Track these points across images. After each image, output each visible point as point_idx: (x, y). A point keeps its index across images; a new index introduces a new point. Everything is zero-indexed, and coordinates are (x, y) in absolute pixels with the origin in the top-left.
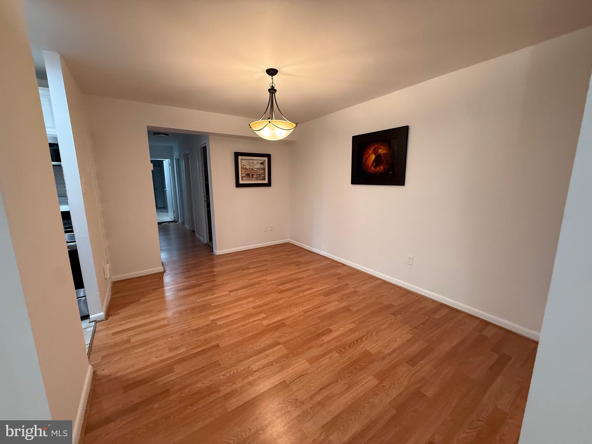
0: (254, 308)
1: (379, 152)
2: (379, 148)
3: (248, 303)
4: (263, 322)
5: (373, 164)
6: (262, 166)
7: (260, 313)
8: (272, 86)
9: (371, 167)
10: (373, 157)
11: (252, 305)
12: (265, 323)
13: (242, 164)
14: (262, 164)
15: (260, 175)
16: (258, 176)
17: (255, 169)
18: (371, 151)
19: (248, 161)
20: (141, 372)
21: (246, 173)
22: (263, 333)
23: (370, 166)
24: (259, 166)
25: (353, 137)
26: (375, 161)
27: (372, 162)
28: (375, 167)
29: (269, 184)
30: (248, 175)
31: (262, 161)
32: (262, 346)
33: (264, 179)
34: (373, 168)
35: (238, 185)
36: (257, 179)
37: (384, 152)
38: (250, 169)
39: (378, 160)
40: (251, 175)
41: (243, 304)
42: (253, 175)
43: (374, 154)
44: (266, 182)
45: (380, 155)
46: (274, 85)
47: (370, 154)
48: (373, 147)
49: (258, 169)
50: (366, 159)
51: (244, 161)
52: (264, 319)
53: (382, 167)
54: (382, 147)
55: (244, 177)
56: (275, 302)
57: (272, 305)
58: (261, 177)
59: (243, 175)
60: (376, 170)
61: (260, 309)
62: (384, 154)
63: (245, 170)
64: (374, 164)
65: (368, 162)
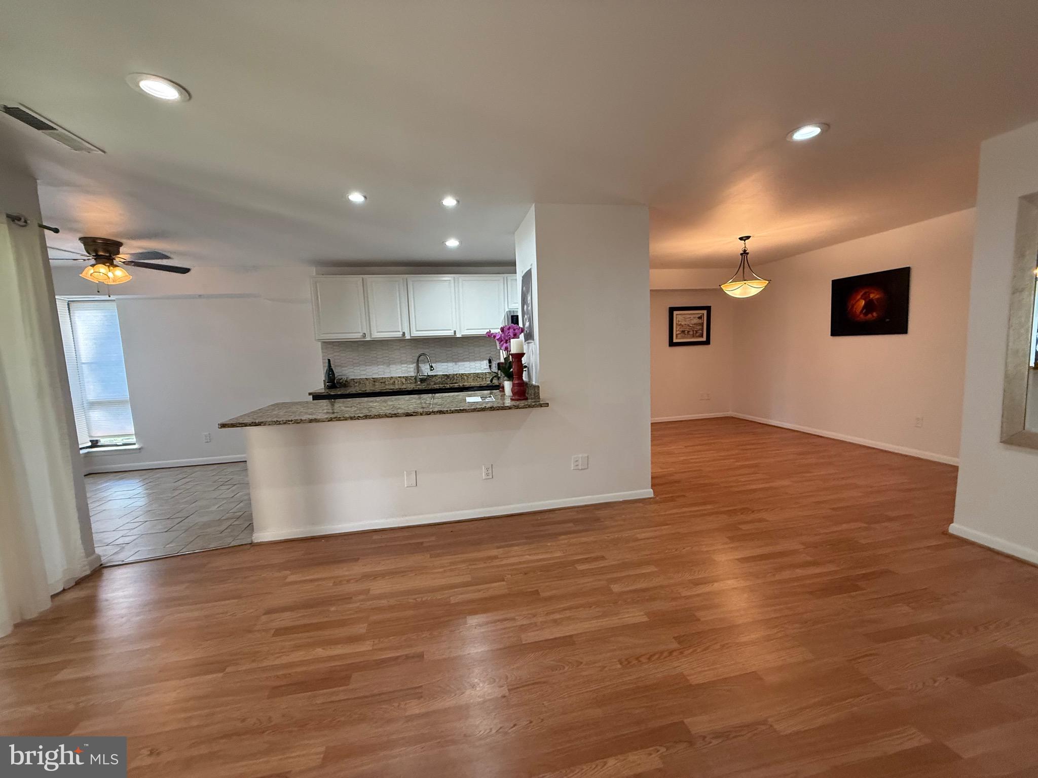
1: (871, 297)
2: (870, 293)
5: (862, 311)
6: (700, 321)
8: (745, 250)
9: (860, 315)
10: (863, 303)
13: (677, 320)
14: (700, 318)
15: (696, 332)
16: (695, 332)
17: (691, 325)
18: (859, 297)
19: (684, 316)
21: (681, 330)
23: (858, 314)
24: (696, 321)
25: (832, 281)
26: (865, 307)
27: (861, 309)
28: (866, 314)
29: (707, 342)
30: (683, 332)
31: (699, 316)
33: (702, 336)
34: (862, 316)
35: (672, 344)
36: (693, 336)
37: (877, 296)
38: (685, 324)
39: (870, 306)
40: (686, 332)
42: (688, 332)
43: (864, 299)
44: (704, 339)
45: (872, 300)
46: (746, 249)
47: (859, 300)
48: (861, 292)
49: (695, 324)
50: (853, 306)
51: (679, 316)
53: (875, 314)
54: (874, 292)
55: (678, 334)
58: (697, 334)
59: (678, 332)
60: (867, 317)
62: (878, 299)
63: (680, 327)
64: (864, 311)
65: (854, 310)
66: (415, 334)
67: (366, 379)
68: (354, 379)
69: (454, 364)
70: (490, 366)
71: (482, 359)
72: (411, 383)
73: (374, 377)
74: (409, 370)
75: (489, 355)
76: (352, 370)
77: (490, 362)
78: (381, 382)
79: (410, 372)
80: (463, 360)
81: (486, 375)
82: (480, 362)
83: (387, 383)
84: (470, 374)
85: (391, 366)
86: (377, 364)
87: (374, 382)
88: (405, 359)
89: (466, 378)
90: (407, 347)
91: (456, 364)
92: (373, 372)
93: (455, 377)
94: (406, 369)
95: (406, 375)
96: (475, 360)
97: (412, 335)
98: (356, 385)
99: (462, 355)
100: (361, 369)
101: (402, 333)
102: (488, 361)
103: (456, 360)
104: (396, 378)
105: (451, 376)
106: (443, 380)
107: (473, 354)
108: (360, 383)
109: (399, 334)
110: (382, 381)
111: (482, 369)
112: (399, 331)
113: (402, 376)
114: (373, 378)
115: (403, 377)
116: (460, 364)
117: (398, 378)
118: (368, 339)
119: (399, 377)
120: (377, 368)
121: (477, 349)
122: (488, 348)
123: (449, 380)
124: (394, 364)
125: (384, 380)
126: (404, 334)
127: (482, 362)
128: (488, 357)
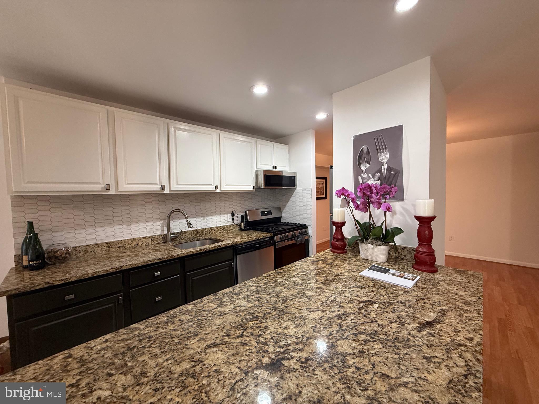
6: (323, 186)
14: (323, 184)
16: (321, 192)
17: (320, 188)
29: (325, 198)
31: (323, 182)
33: (324, 194)
66: (176, 187)
67: (96, 244)
68: (76, 247)
69: (202, 218)
70: (233, 219)
71: (226, 213)
72: (159, 243)
73: (107, 241)
74: (155, 228)
75: (232, 209)
76: (73, 235)
77: (233, 215)
78: (120, 247)
79: (157, 230)
80: (211, 215)
81: (230, 227)
82: (224, 215)
83: (127, 247)
84: (217, 228)
85: (132, 226)
86: (113, 223)
87: (109, 247)
88: (151, 215)
89: (213, 231)
90: (153, 203)
91: (204, 219)
92: (107, 234)
93: (204, 232)
94: (152, 227)
95: (152, 234)
96: (220, 214)
97: (172, 189)
98: (78, 255)
99: (210, 210)
100: (88, 232)
101: (160, 186)
102: (231, 214)
103: (204, 214)
104: (140, 239)
105: (200, 232)
106: (193, 235)
107: (219, 209)
108: (86, 251)
109: (157, 188)
110: (120, 245)
111: (226, 222)
112: (157, 184)
113: (148, 235)
114: (107, 243)
115: (149, 237)
116: (208, 218)
117: (144, 240)
118: (112, 192)
119: (144, 238)
120: (112, 229)
121: (222, 204)
122: (231, 203)
123: (198, 235)
124: (137, 222)
125: (123, 243)
126: (163, 187)
127: (226, 216)
128: (231, 210)
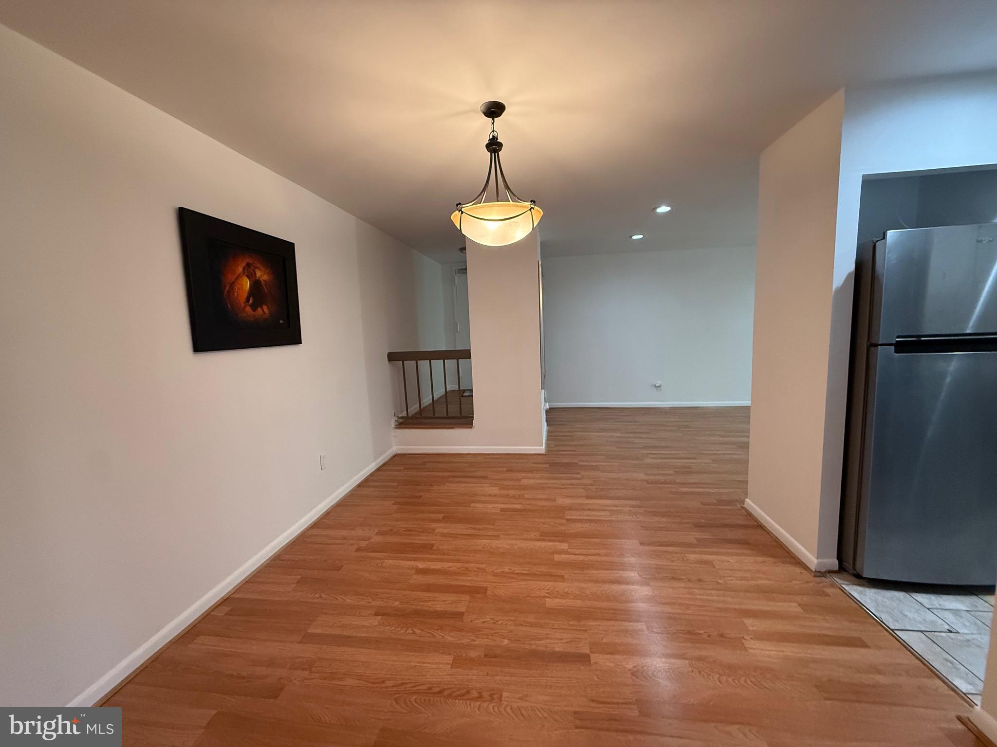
0: (562, 578)
1: (257, 276)
2: (256, 268)
3: (566, 595)
4: (566, 548)
5: (248, 300)
7: (558, 564)
9: (245, 308)
10: (246, 284)
11: (561, 586)
12: (564, 546)
18: (240, 269)
20: (736, 551)
22: (576, 536)
23: (243, 304)
25: (177, 209)
26: (252, 293)
27: (245, 295)
28: (254, 307)
32: (588, 524)
34: (248, 309)
37: (265, 277)
39: (258, 292)
41: (576, 597)
43: (248, 277)
45: (259, 282)
47: (240, 276)
52: (561, 552)
53: (266, 309)
54: (261, 267)
56: (516, 572)
57: (527, 569)
60: (256, 313)
61: (554, 571)
64: (251, 301)
65: (236, 294)
